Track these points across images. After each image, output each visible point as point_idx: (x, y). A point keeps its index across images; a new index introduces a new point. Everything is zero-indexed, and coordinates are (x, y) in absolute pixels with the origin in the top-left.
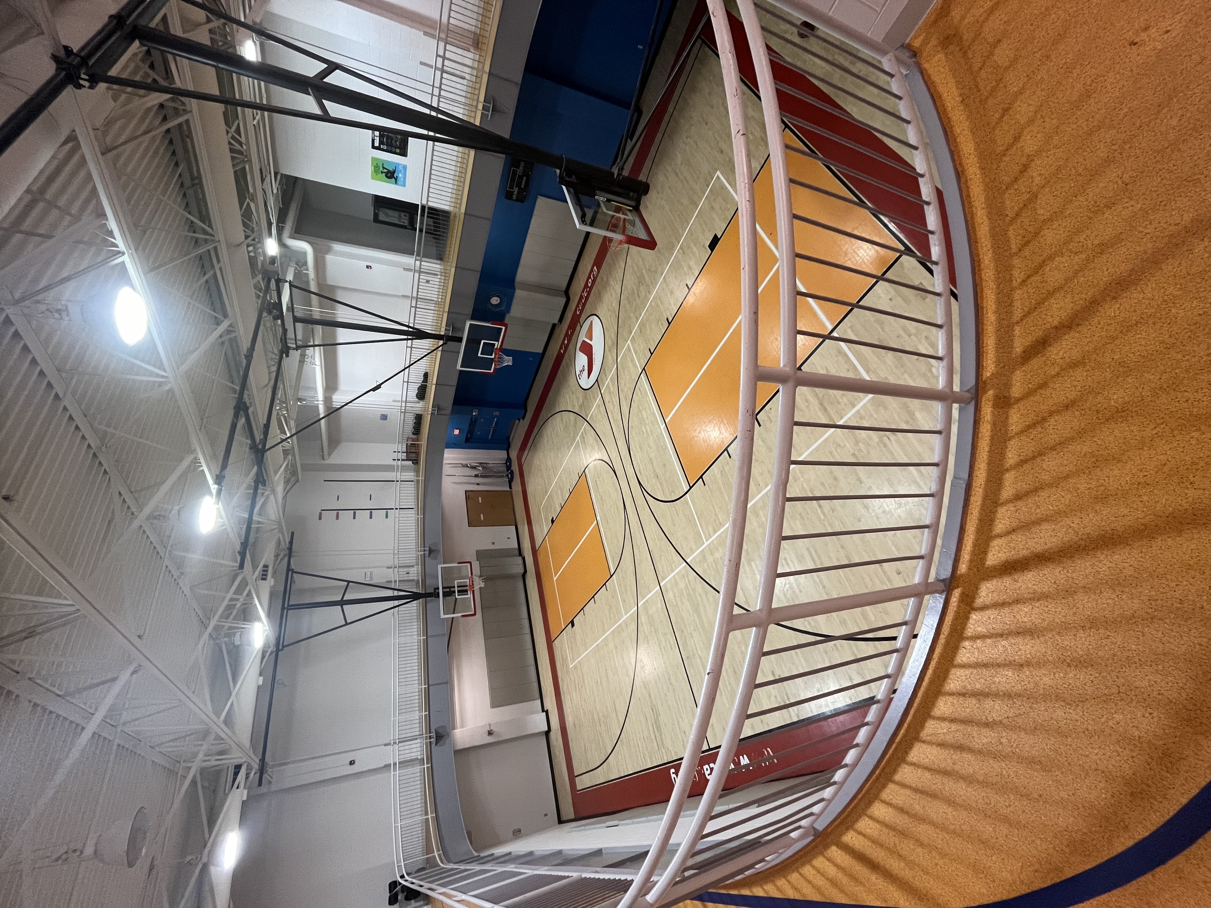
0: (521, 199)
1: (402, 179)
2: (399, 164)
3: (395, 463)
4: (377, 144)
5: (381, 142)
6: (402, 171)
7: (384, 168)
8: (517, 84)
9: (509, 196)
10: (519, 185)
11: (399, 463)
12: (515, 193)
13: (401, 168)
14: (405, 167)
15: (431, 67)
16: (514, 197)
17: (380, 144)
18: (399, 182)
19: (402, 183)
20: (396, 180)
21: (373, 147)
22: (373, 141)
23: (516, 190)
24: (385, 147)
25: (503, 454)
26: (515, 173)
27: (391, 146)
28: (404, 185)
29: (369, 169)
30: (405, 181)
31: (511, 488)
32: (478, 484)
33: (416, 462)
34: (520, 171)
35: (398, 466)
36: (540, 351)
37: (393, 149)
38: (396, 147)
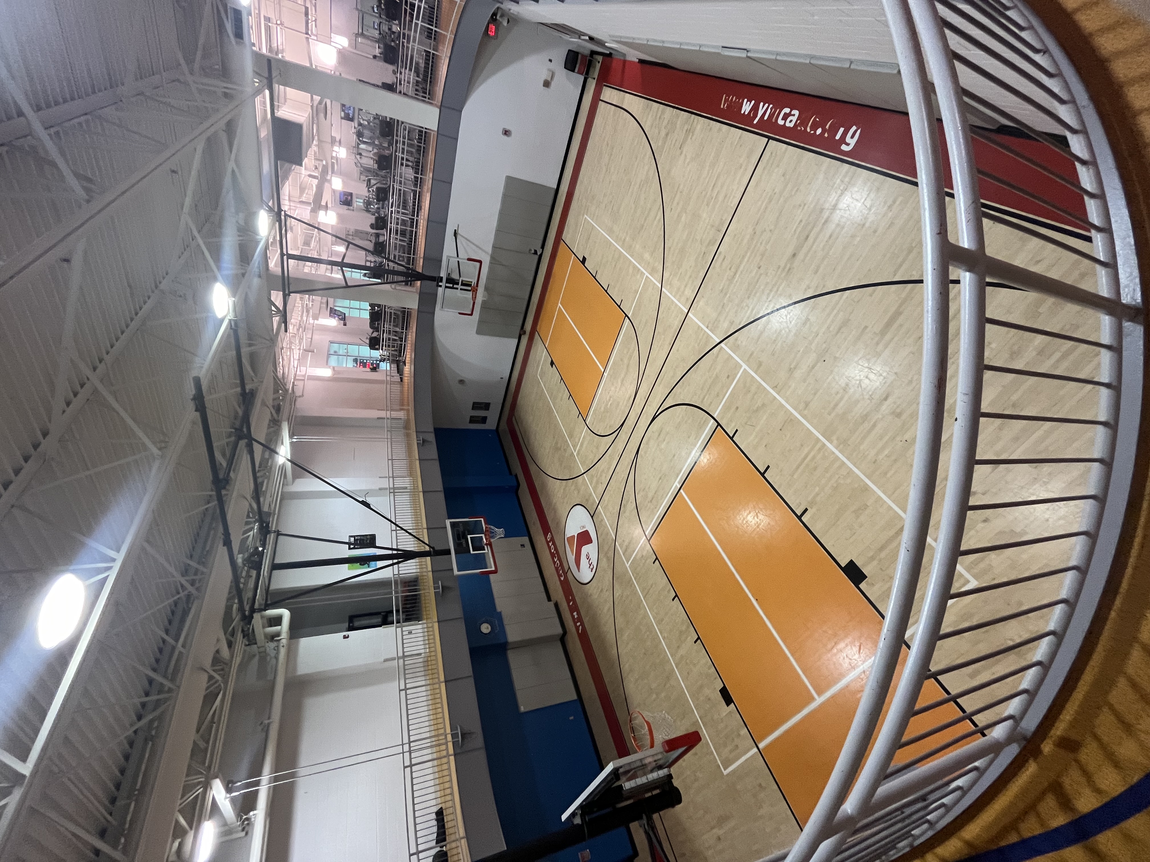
8: (431, 432)
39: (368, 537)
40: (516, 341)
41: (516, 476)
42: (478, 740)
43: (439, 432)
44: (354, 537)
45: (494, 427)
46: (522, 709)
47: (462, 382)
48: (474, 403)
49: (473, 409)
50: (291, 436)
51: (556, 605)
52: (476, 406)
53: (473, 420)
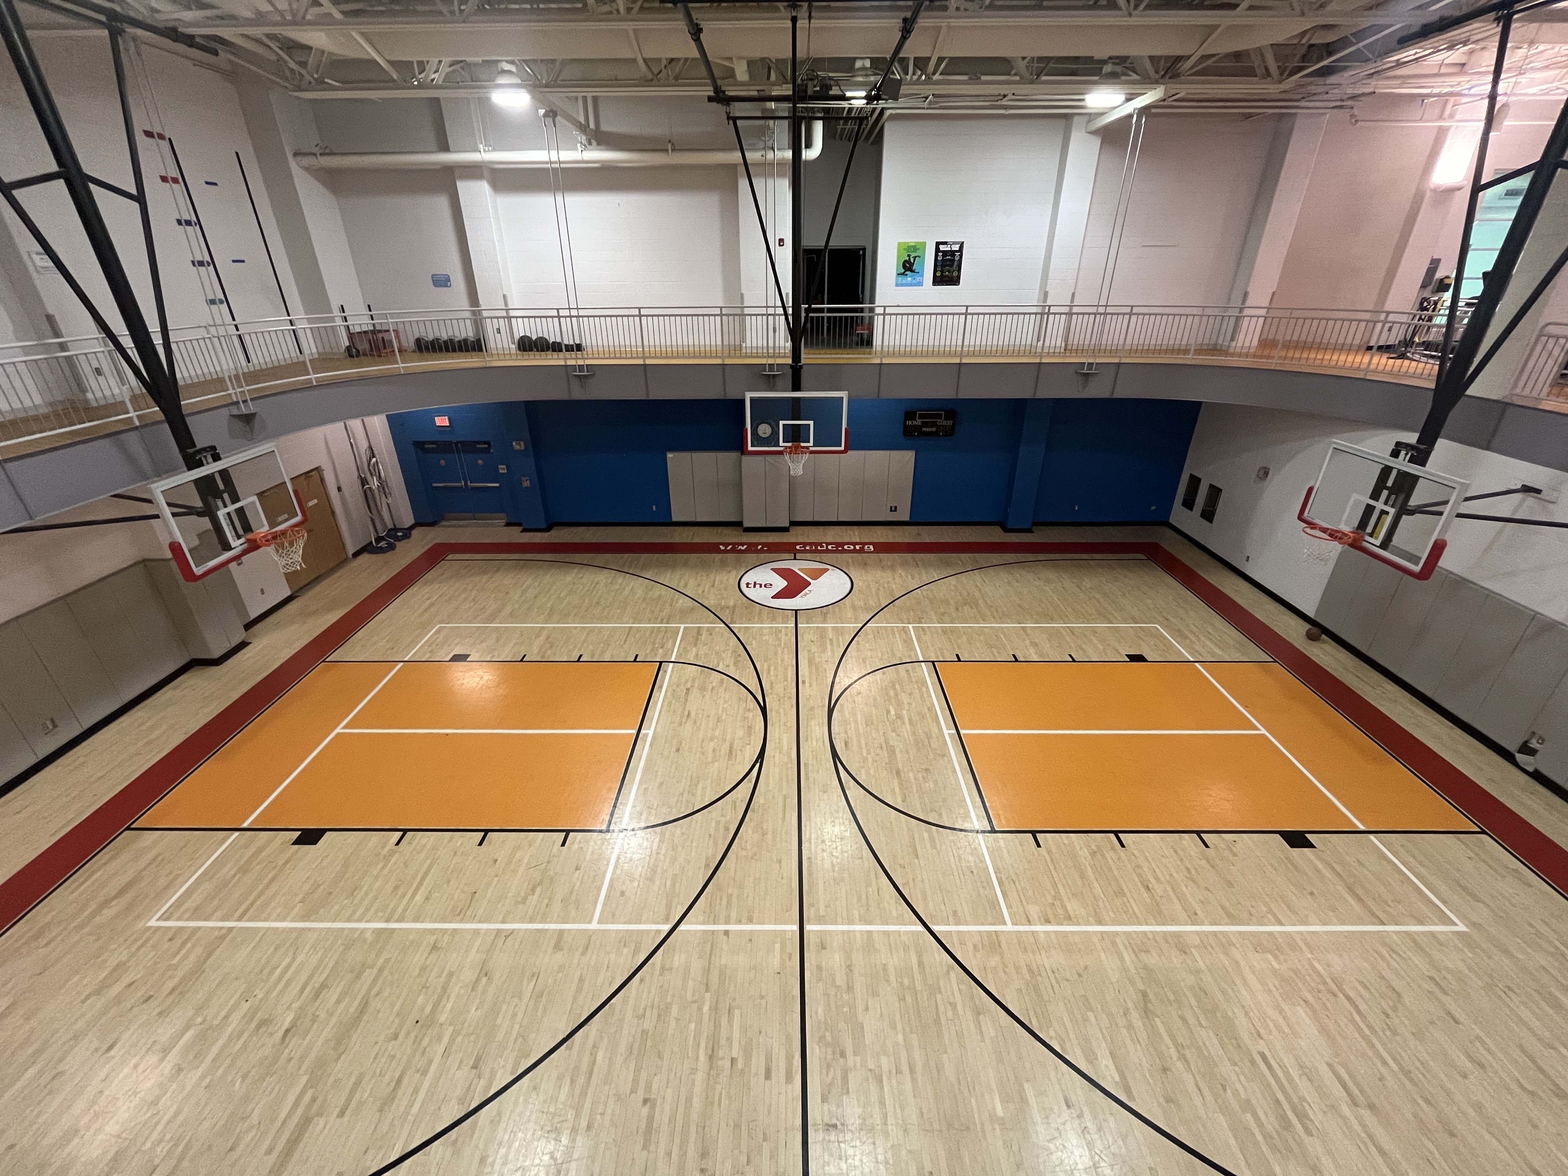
0: (908, 432)
1: (904, 281)
2: (922, 276)
3: (337, 313)
4: (942, 248)
5: (945, 253)
6: (914, 282)
7: (915, 258)
9: (910, 415)
10: (925, 424)
11: (339, 322)
12: (915, 423)
13: (918, 279)
14: (920, 284)
15: (1072, 300)
16: (909, 423)
17: (942, 252)
18: (900, 278)
19: (900, 282)
20: (903, 274)
21: (938, 244)
22: (945, 243)
23: (918, 422)
24: (940, 258)
25: (408, 519)
26: (939, 416)
27: (943, 266)
28: (897, 285)
29: (911, 240)
30: (902, 285)
31: (356, 555)
32: (339, 489)
33: (352, 353)
34: (942, 422)
35: (332, 319)
36: (675, 519)
37: (939, 269)
38: (942, 271)
39: (955, 274)
40: (1311, 614)
41: (1029, 531)
42: (578, 394)
43: (1191, 410)
44: (961, 250)
45: (1173, 520)
46: (670, 455)
47: (1264, 473)
48: (1219, 491)
49: (1211, 486)
50: (1144, 111)
51: (785, 530)
52: (1215, 492)
53: (1195, 482)
